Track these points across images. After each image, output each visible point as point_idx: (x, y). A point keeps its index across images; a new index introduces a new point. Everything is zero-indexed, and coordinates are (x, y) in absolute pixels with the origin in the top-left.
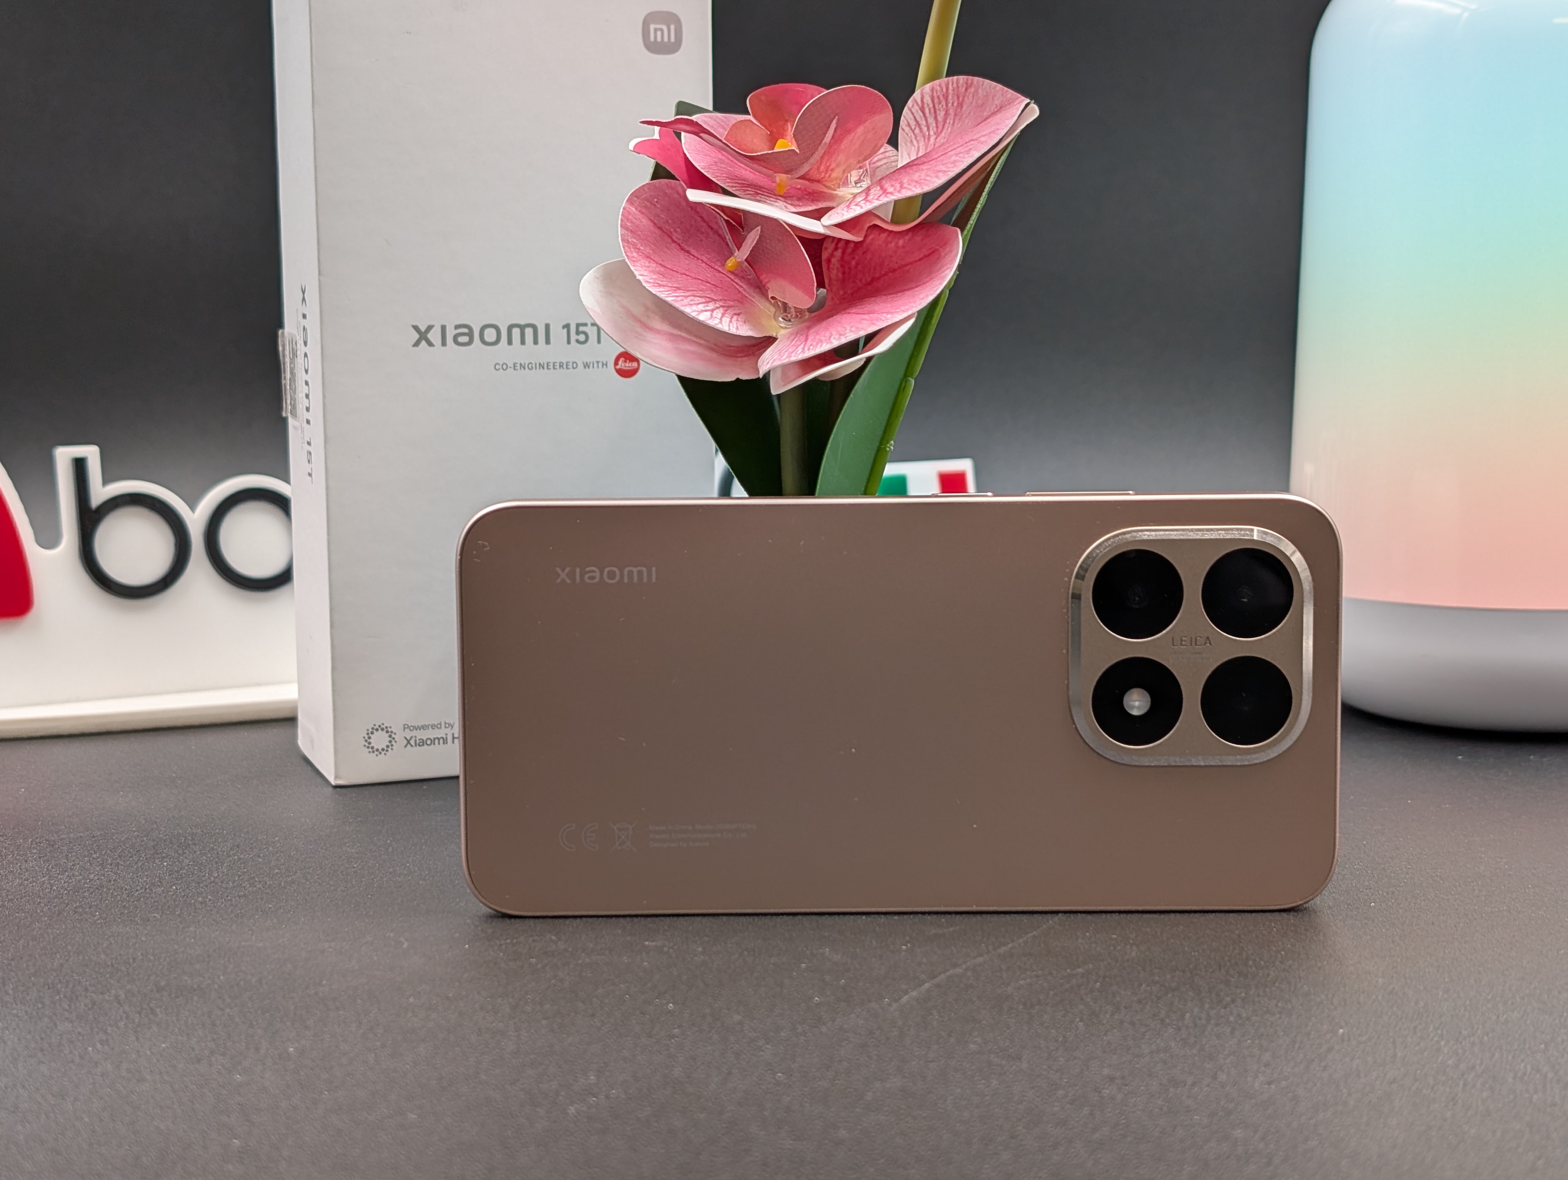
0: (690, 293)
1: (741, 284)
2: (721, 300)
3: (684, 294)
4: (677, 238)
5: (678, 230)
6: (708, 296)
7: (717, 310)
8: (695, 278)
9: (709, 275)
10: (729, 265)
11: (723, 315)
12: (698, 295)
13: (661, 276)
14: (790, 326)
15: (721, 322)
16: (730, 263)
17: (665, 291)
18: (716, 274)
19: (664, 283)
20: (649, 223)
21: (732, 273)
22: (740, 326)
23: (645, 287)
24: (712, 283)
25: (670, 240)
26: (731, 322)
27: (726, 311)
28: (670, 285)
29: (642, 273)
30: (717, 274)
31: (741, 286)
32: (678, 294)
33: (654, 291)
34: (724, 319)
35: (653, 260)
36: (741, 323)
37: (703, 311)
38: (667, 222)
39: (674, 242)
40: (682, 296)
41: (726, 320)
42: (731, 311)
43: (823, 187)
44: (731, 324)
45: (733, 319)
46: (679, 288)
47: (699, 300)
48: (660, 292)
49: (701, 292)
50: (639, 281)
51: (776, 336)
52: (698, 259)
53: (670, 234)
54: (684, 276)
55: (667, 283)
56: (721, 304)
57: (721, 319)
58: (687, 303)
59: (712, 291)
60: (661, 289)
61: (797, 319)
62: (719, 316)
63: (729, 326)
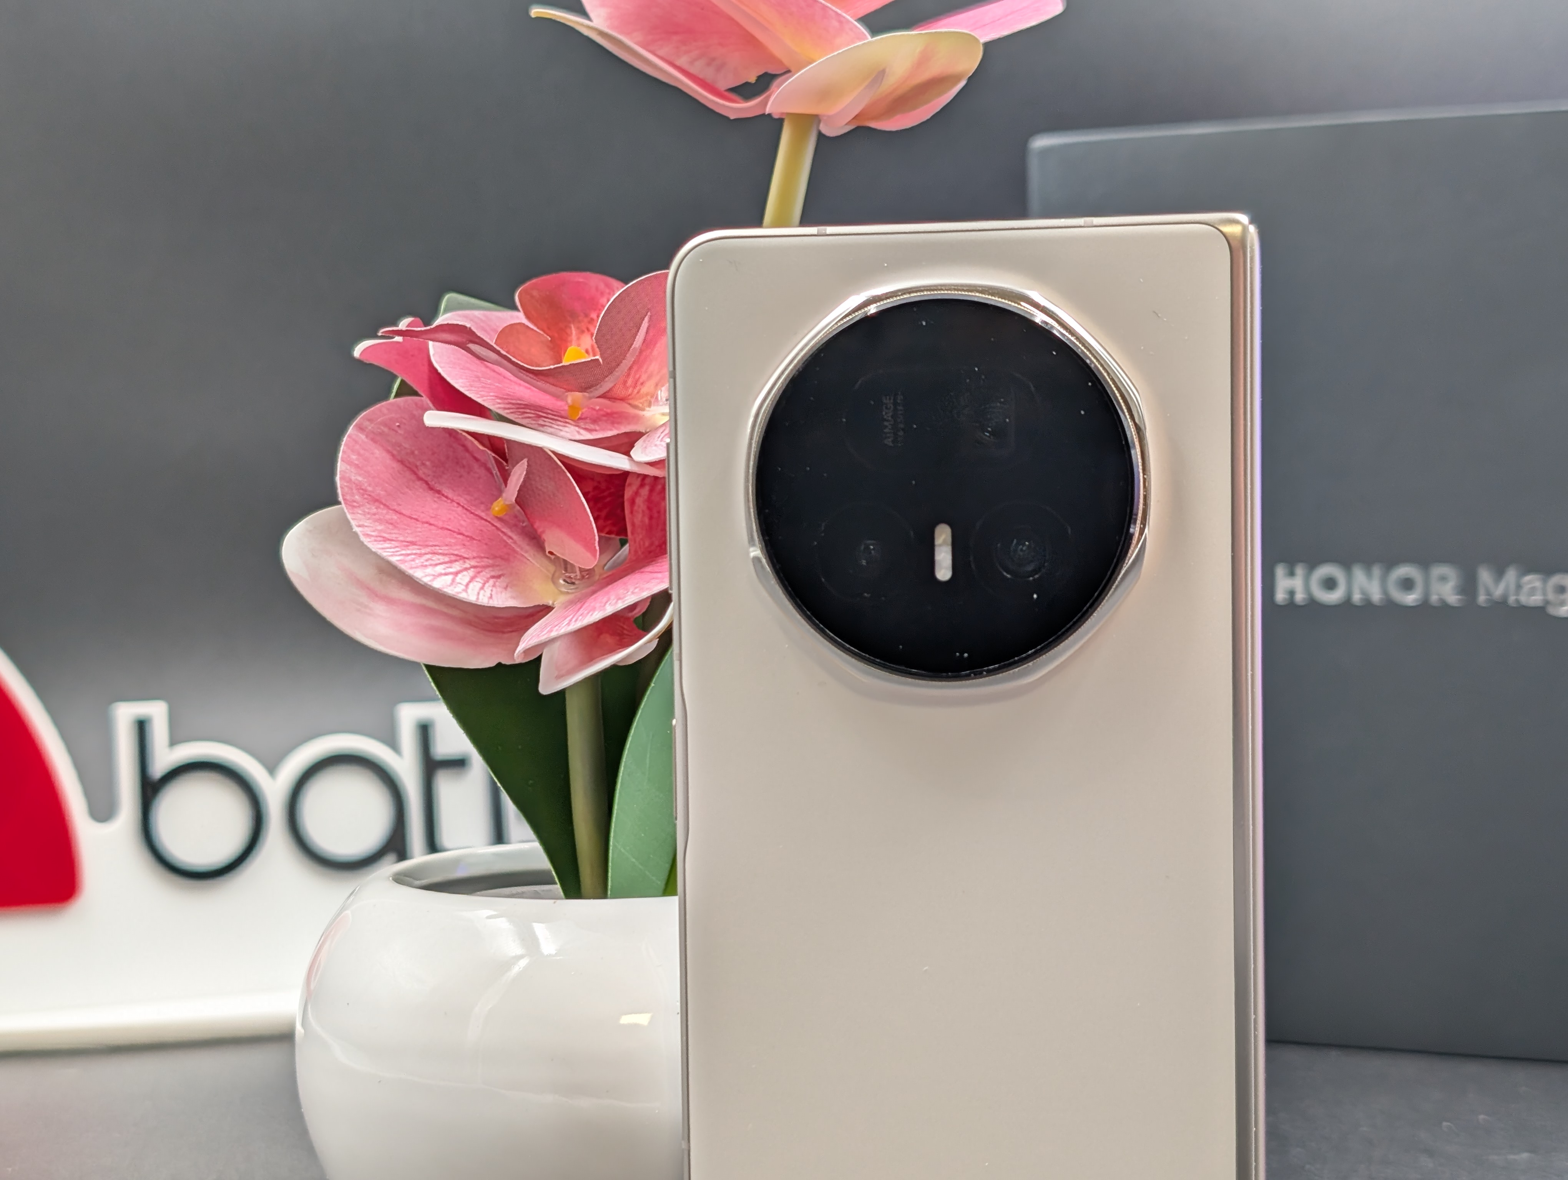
0: (428, 550)
1: (510, 534)
2: (474, 558)
3: (418, 552)
4: (424, 473)
5: (428, 463)
6: (456, 552)
7: (465, 573)
8: (442, 528)
9: (462, 522)
10: (497, 509)
11: (472, 579)
12: (440, 551)
13: (391, 527)
14: (573, 591)
15: (466, 590)
16: (498, 507)
17: (391, 548)
18: (475, 521)
19: (394, 536)
20: (385, 454)
21: (500, 519)
22: (497, 593)
23: (362, 543)
24: (466, 534)
25: (413, 477)
26: (482, 588)
27: (479, 573)
28: (401, 538)
29: (361, 523)
30: (478, 522)
31: (510, 538)
32: (409, 552)
33: (375, 547)
34: (471, 585)
35: (385, 505)
36: (499, 590)
37: (441, 575)
38: (413, 453)
39: (420, 479)
40: (415, 554)
41: (476, 586)
42: (487, 573)
43: (628, 406)
44: (482, 592)
45: (487, 585)
46: (413, 543)
47: (439, 560)
48: (383, 549)
49: (446, 548)
50: (356, 534)
51: (553, 604)
52: (453, 501)
53: (415, 469)
54: (426, 525)
55: (397, 536)
56: (473, 563)
57: (467, 585)
58: (420, 564)
59: (464, 545)
60: (387, 545)
61: (584, 581)
62: (467, 579)
63: (478, 594)
